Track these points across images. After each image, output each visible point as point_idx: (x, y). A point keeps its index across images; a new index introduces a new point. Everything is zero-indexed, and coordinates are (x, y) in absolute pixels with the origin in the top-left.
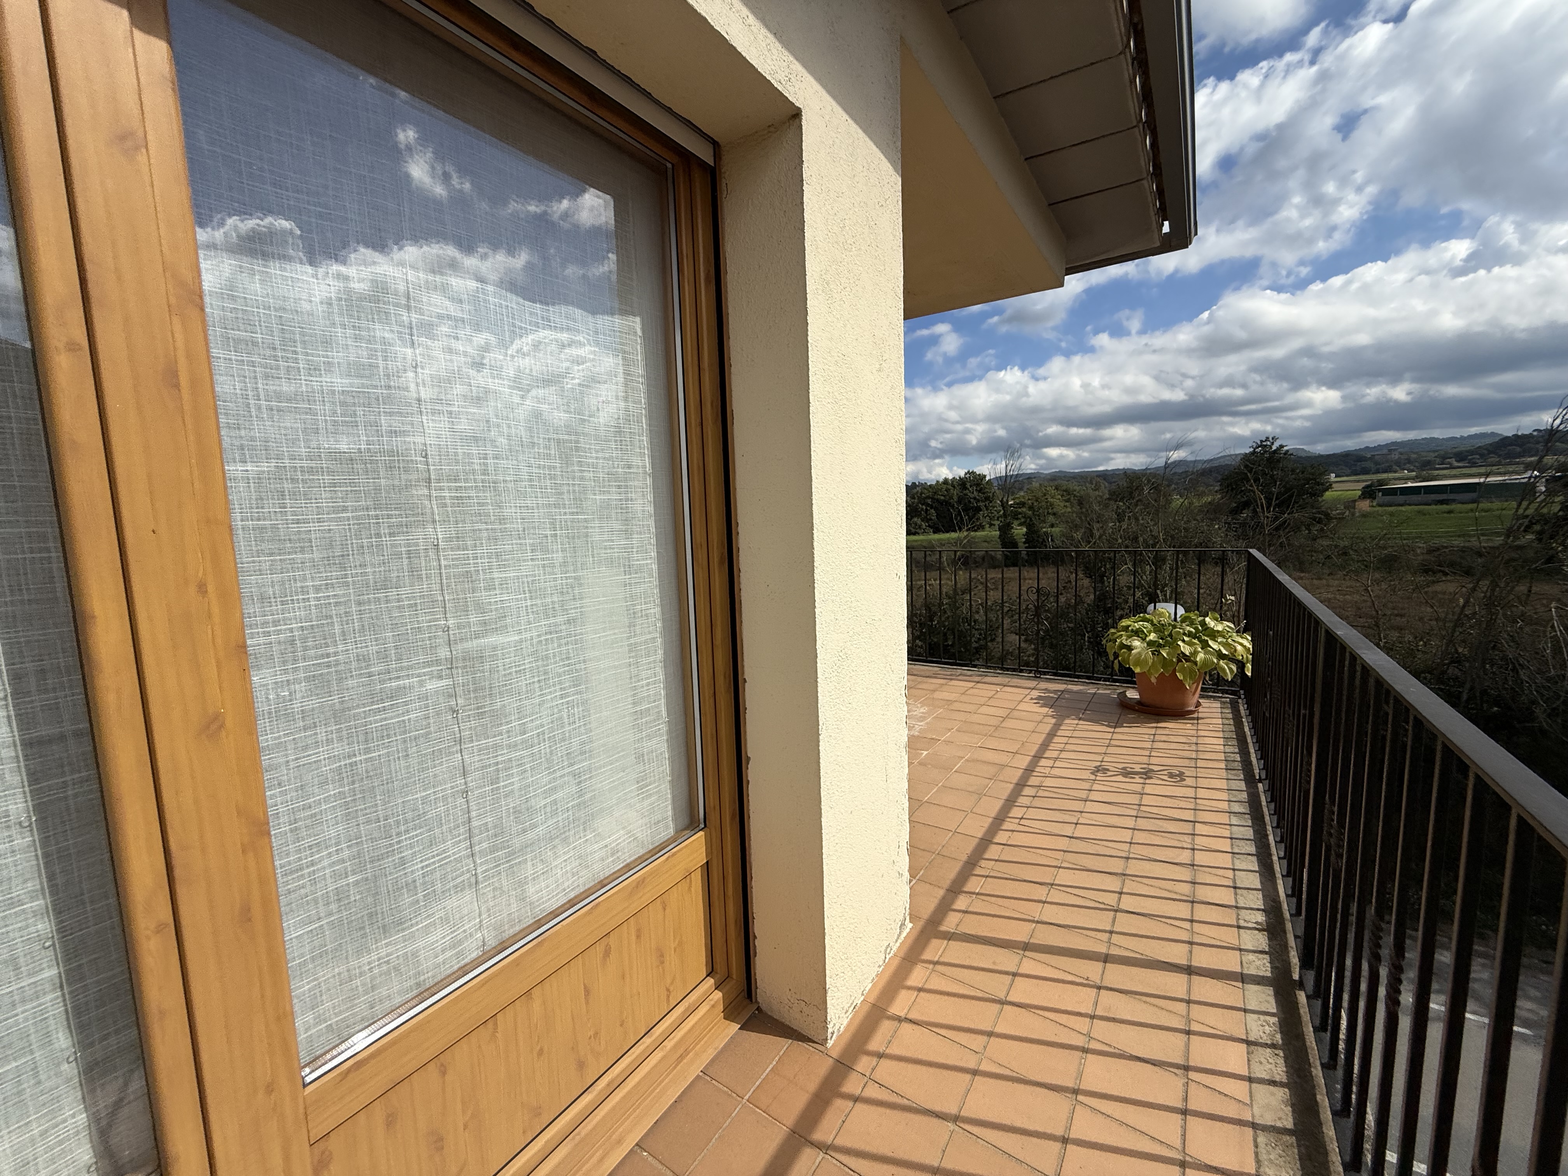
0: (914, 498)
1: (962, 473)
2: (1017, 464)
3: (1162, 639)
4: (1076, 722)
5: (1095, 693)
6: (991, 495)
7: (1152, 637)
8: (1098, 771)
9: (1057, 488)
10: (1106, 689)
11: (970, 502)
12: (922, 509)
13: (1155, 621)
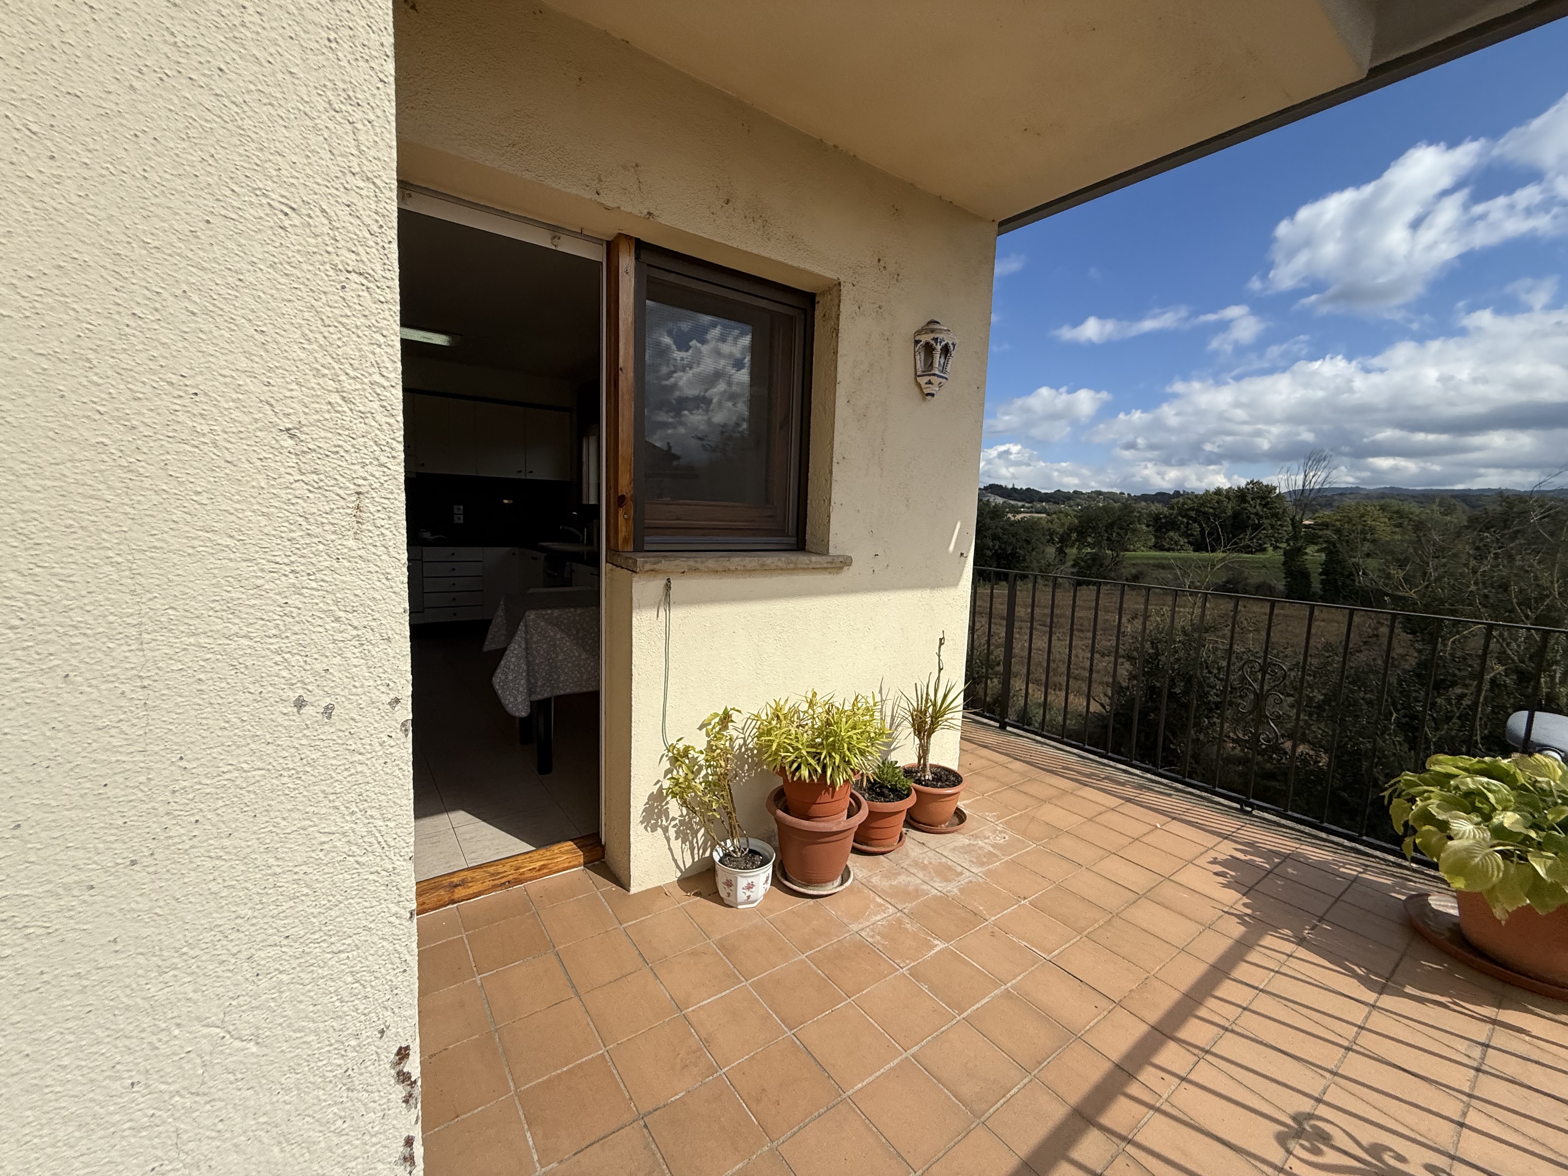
0: (1173, 509)
1: (1243, 482)
2: (1321, 475)
3: (1536, 826)
4: (1289, 947)
5: (1356, 879)
6: (1281, 511)
7: (1509, 819)
8: (1299, 1134)
9: (1383, 509)
10: (1384, 873)
11: (1249, 518)
12: (1182, 522)
13: (1522, 780)
